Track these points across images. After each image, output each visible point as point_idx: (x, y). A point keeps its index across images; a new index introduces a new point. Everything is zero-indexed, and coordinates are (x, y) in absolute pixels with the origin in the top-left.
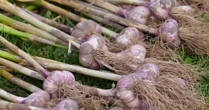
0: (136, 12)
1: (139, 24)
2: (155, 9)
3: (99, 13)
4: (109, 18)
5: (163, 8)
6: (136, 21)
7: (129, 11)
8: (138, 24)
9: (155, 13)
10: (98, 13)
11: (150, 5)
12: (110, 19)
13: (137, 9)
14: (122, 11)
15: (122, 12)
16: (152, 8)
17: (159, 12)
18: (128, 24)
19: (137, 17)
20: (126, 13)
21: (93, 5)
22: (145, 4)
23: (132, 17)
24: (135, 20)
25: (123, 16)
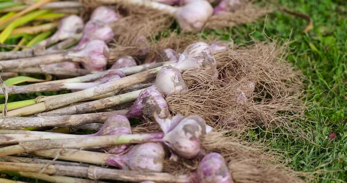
0: (142, 156)
1: (156, 174)
2: (177, 143)
3: (77, 171)
4: (97, 176)
5: (191, 139)
6: (148, 170)
7: (125, 155)
8: (153, 173)
9: (179, 149)
10: (75, 171)
11: (162, 137)
12: (99, 176)
13: (142, 149)
14: (112, 158)
15: (113, 161)
16: (168, 142)
17: (185, 148)
18: (137, 178)
19: (147, 162)
20: (121, 161)
21: (58, 160)
22: (152, 138)
23: (137, 165)
24: (146, 168)
25: (117, 167)
